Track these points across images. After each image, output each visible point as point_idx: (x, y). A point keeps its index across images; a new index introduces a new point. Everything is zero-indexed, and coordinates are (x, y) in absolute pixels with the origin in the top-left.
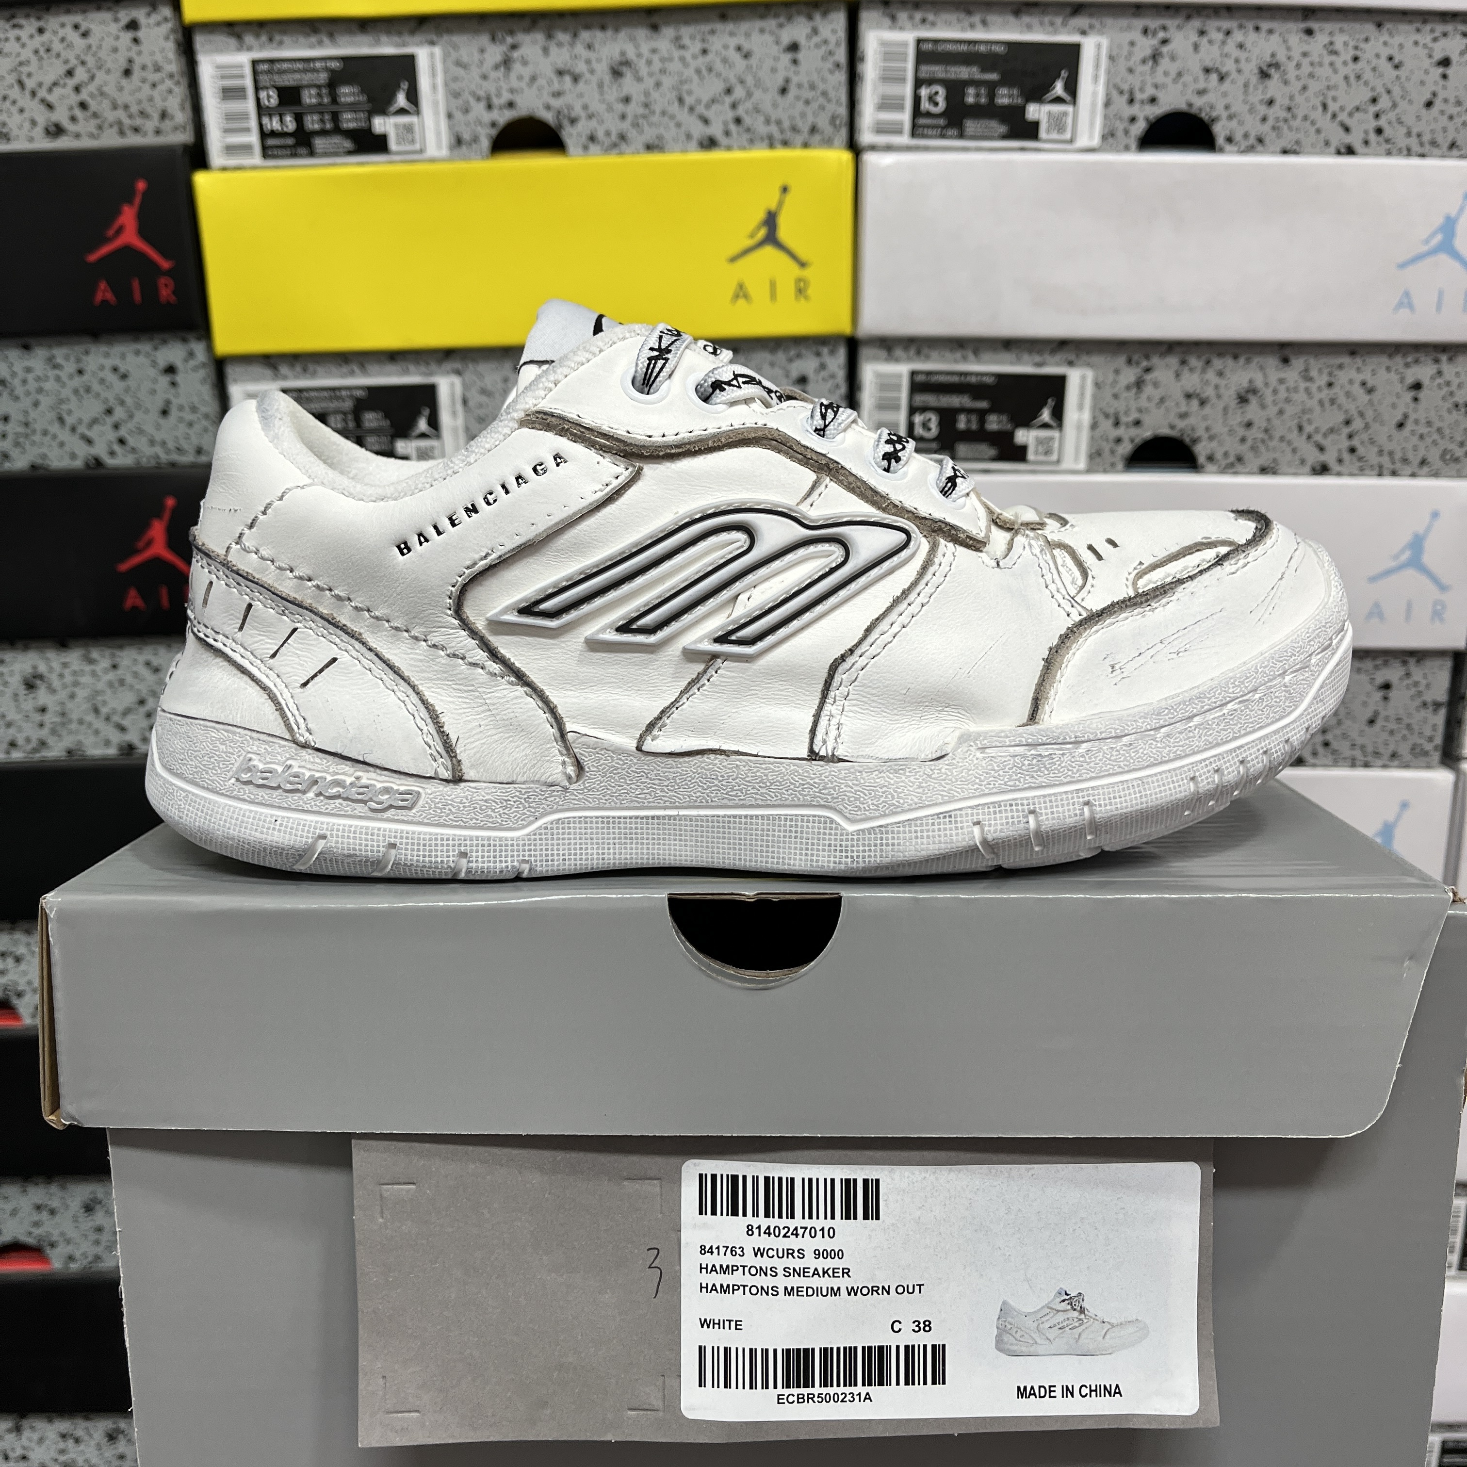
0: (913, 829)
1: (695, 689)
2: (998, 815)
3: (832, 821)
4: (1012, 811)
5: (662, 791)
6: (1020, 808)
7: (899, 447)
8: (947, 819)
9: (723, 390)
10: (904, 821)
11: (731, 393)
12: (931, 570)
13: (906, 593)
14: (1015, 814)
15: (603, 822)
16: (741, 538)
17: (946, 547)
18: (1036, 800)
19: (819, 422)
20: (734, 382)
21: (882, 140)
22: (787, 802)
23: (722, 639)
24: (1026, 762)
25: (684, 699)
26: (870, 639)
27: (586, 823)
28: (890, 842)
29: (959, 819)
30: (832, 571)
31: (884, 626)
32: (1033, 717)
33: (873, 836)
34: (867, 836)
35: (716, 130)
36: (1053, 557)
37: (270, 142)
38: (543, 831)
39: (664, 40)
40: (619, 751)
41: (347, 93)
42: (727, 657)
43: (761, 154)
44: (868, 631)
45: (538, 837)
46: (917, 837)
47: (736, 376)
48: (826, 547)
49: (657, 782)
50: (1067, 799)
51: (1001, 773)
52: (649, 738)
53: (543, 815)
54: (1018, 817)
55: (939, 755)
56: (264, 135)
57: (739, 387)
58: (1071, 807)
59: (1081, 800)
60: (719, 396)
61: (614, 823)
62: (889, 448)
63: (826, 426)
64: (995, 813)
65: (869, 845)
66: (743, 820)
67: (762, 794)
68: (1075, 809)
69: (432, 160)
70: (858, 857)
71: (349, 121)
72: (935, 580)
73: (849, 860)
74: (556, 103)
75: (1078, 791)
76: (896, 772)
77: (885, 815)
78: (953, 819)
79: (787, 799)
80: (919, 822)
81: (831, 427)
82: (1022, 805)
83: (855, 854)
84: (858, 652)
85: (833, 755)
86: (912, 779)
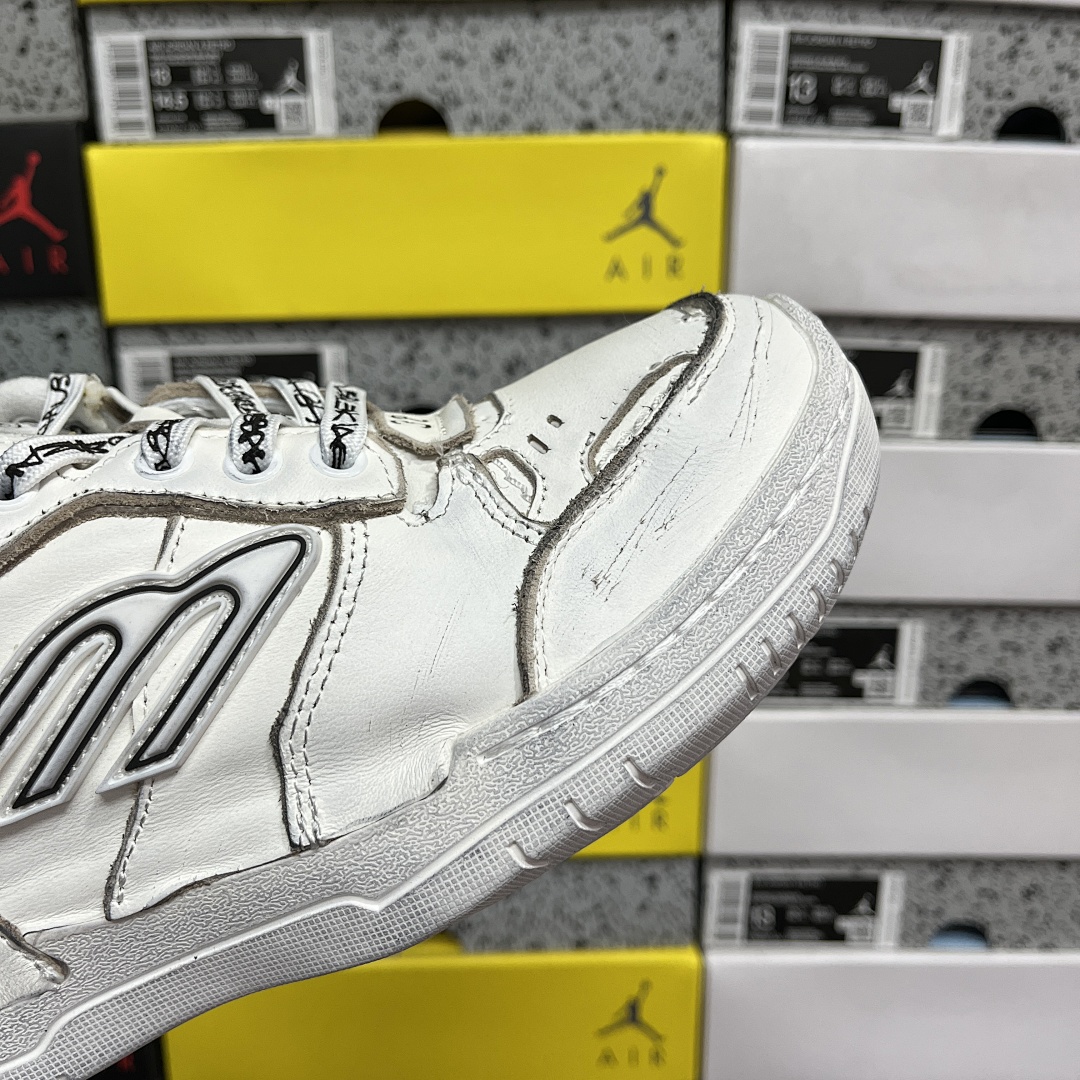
0: (443, 883)
1: (137, 827)
2: (531, 825)
3: (354, 909)
4: (544, 813)
5: (162, 945)
6: (552, 804)
7: (255, 439)
8: (476, 856)
9: (21, 474)
10: (430, 879)
11: (34, 474)
12: (343, 568)
13: (323, 611)
14: (550, 814)
15: (119, 1002)
16: (103, 638)
17: (350, 530)
18: (567, 787)
19: (154, 457)
20: (34, 459)
22: (298, 906)
23: (134, 764)
24: (538, 748)
25: (131, 843)
26: (301, 687)
27: (101, 1011)
28: (425, 907)
29: (489, 850)
30: (227, 624)
31: (310, 665)
32: (526, 688)
33: (404, 908)
34: (398, 911)
36: (490, 476)
38: (60, 1041)
40: (88, 930)
42: (154, 779)
44: (296, 676)
45: (57, 1049)
46: (451, 891)
47: (34, 452)
48: (210, 600)
49: (151, 940)
50: (601, 768)
51: (515, 773)
52: (114, 903)
53: (51, 1023)
54: (555, 816)
55: (437, 783)
57: (40, 462)
58: (610, 775)
59: (618, 761)
60: (21, 485)
61: (131, 997)
62: (246, 447)
63: (165, 456)
64: (526, 824)
65: (406, 919)
66: (263, 941)
67: (266, 908)
68: (615, 775)
70: (400, 935)
72: (353, 578)
73: (393, 941)
75: (609, 753)
76: (396, 826)
77: (406, 880)
78: (482, 853)
79: (295, 903)
80: (446, 873)
81: (170, 454)
82: (553, 800)
83: (396, 933)
84: (294, 706)
85: (317, 840)
86: (417, 826)
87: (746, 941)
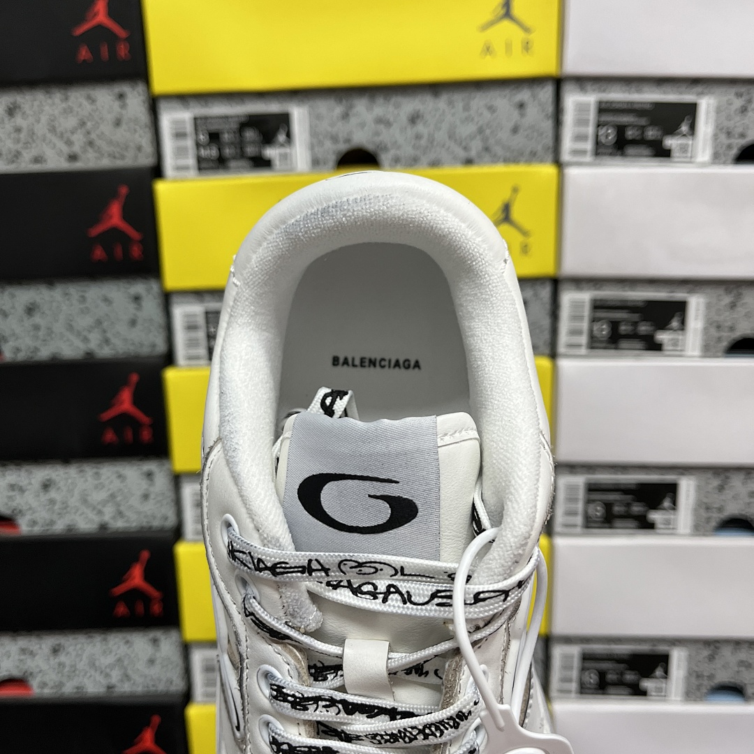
21: (576, 159)
35: (473, 153)
37: (204, 165)
39: (442, 102)
41: (250, 134)
43: (500, 169)
56: (200, 160)
69: (301, 174)
71: (250, 150)
74: (377, 139)
87: (579, 695)
